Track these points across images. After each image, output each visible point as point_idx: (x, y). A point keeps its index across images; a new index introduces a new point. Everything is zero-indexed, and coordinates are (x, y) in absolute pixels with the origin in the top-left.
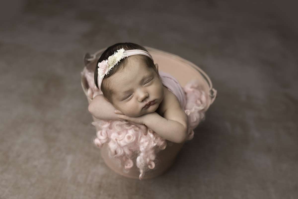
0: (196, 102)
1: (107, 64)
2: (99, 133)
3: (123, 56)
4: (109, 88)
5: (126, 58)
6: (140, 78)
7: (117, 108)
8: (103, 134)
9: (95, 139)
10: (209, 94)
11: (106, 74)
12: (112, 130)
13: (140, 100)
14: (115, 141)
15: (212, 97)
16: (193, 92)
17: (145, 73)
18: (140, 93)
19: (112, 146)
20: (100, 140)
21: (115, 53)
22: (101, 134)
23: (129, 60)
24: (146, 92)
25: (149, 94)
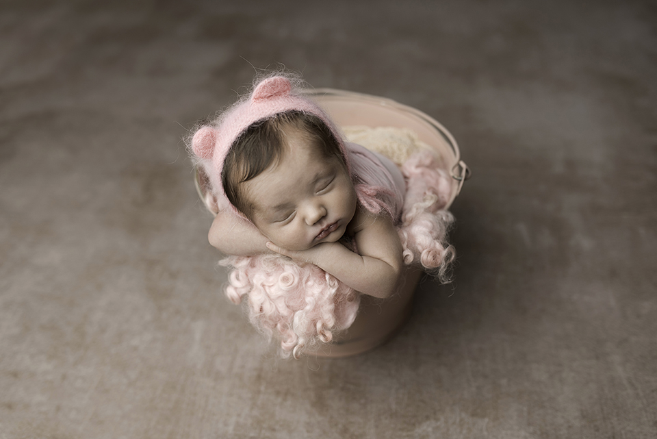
2: (233, 275)
4: (248, 200)
7: (264, 234)
8: (240, 278)
9: (226, 288)
12: (255, 269)
13: (309, 222)
14: (262, 288)
16: (423, 174)
18: (309, 211)
19: (256, 298)
20: (236, 288)
22: (237, 278)
24: (321, 206)
25: (326, 210)
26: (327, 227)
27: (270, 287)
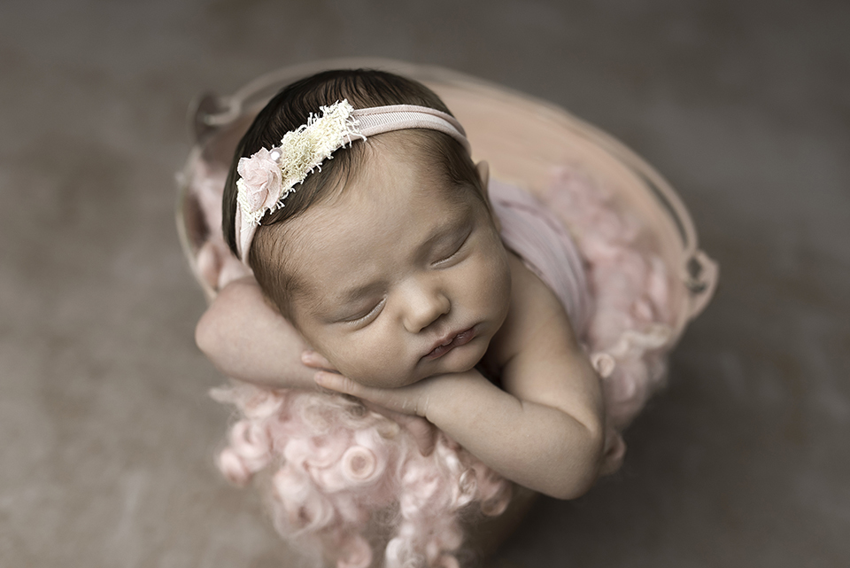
0: (632, 311)
1: (276, 164)
2: (238, 430)
3: (345, 133)
4: (280, 269)
5: (357, 142)
6: (416, 237)
7: (311, 344)
8: (254, 438)
10: (684, 275)
11: (272, 211)
12: (288, 425)
13: (410, 324)
14: (302, 470)
15: (697, 290)
17: (440, 216)
18: (414, 299)
19: (289, 490)
20: (241, 458)
21: (310, 119)
22: (247, 437)
23: (371, 151)
24: (439, 291)
25: (450, 302)
26: (449, 337)
27: (320, 469)
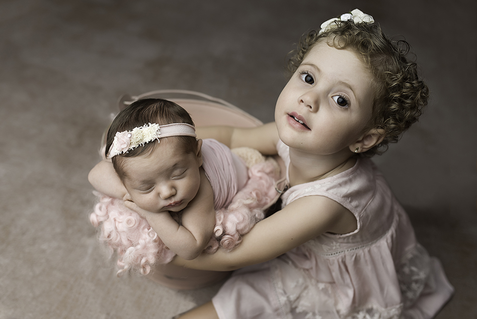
8: (102, 209)
13: (162, 196)
20: (97, 216)
24: (173, 187)
26: (174, 203)
27: (119, 222)
